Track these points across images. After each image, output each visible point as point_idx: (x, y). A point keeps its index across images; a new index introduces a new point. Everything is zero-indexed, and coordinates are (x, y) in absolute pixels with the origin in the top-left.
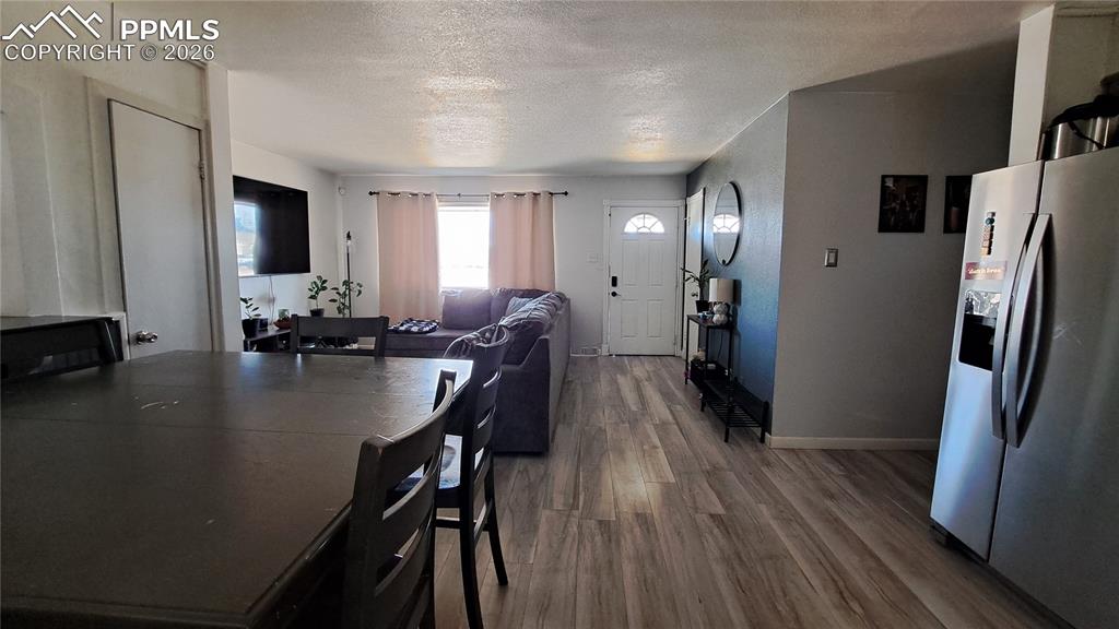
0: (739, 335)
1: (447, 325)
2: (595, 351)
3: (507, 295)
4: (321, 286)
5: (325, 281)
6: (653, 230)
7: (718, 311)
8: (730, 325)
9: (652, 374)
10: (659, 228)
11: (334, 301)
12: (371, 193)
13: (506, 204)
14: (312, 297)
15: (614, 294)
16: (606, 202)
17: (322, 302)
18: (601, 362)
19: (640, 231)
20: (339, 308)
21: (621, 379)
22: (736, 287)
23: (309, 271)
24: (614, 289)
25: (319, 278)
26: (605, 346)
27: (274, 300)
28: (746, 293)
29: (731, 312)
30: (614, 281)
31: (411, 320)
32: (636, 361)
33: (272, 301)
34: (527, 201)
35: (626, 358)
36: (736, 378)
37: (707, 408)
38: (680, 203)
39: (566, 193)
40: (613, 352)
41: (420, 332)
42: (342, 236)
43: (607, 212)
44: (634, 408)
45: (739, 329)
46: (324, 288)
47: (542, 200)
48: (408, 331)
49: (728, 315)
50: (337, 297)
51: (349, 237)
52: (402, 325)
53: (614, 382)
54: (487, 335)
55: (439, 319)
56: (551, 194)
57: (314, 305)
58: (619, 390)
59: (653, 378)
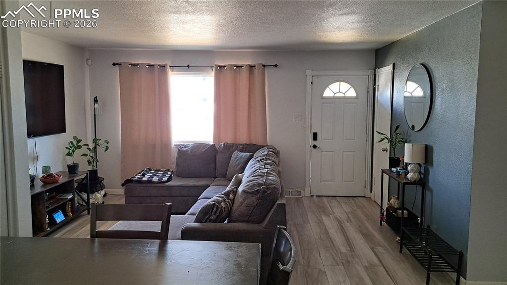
0: (431, 191)
1: (180, 174)
2: (299, 193)
3: (230, 148)
4: (77, 144)
5: (80, 141)
6: (347, 95)
7: (412, 170)
8: (422, 182)
9: (350, 215)
10: (352, 93)
11: (84, 155)
12: (114, 64)
13: (228, 75)
14: (69, 154)
15: (315, 147)
16: (309, 72)
17: (77, 158)
18: (306, 202)
19: (336, 95)
20: (89, 161)
21: (325, 220)
22: (428, 152)
23: (64, 131)
24: (315, 143)
25: (75, 138)
26: (307, 189)
27: (37, 157)
28: (437, 158)
29: (422, 171)
30: (315, 137)
31: (150, 170)
32: (334, 202)
33: (36, 159)
34: (245, 73)
35: (325, 199)
36: (428, 227)
37: (405, 250)
38: (370, 73)
39: (276, 66)
40: (315, 193)
41: (160, 182)
42: (89, 101)
43: (309, 80)
44: (343, 250)
45: (430, 184)
46: (79, 147)
47: (257, 72)
48: (150, 182)
49: (420, 173)
50: (88, 152)
51: (96, 101)
52: (144, 175)
53: (320, 223)
54: (231, 196)
55: (173, 167)
56: (264, 66)
57: (70, 161)
58: (327, 232)
59: (352, 219)
